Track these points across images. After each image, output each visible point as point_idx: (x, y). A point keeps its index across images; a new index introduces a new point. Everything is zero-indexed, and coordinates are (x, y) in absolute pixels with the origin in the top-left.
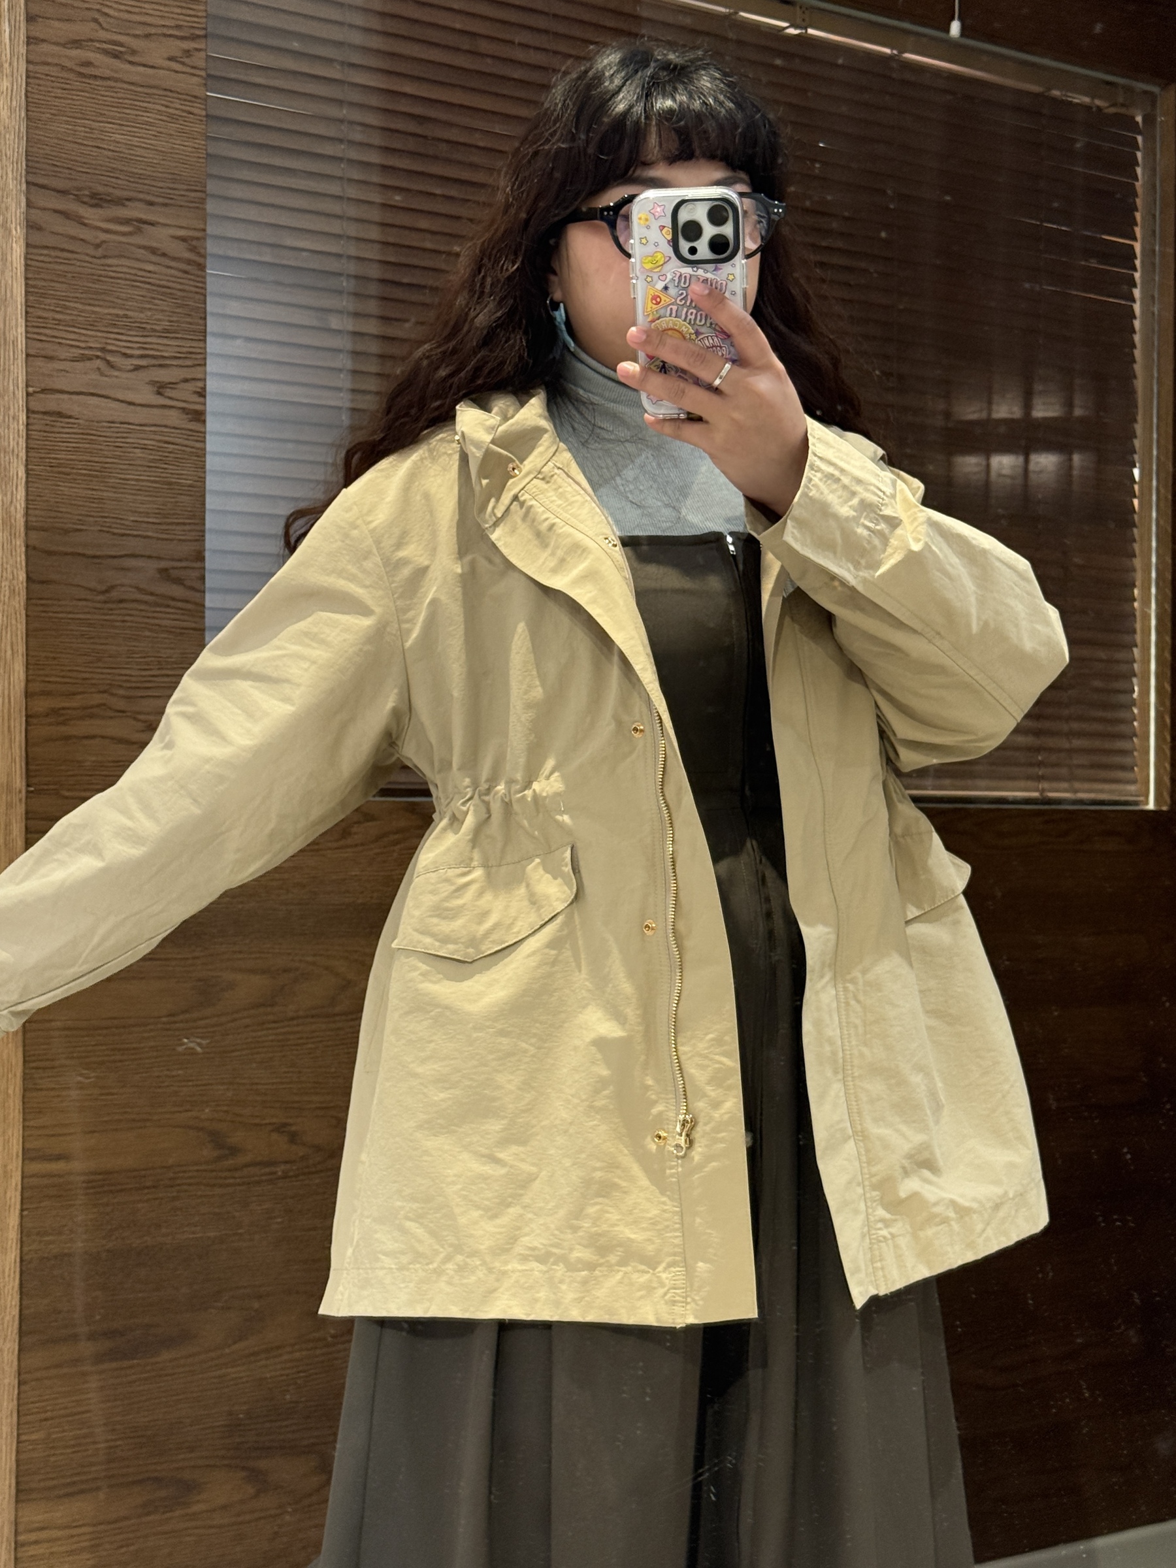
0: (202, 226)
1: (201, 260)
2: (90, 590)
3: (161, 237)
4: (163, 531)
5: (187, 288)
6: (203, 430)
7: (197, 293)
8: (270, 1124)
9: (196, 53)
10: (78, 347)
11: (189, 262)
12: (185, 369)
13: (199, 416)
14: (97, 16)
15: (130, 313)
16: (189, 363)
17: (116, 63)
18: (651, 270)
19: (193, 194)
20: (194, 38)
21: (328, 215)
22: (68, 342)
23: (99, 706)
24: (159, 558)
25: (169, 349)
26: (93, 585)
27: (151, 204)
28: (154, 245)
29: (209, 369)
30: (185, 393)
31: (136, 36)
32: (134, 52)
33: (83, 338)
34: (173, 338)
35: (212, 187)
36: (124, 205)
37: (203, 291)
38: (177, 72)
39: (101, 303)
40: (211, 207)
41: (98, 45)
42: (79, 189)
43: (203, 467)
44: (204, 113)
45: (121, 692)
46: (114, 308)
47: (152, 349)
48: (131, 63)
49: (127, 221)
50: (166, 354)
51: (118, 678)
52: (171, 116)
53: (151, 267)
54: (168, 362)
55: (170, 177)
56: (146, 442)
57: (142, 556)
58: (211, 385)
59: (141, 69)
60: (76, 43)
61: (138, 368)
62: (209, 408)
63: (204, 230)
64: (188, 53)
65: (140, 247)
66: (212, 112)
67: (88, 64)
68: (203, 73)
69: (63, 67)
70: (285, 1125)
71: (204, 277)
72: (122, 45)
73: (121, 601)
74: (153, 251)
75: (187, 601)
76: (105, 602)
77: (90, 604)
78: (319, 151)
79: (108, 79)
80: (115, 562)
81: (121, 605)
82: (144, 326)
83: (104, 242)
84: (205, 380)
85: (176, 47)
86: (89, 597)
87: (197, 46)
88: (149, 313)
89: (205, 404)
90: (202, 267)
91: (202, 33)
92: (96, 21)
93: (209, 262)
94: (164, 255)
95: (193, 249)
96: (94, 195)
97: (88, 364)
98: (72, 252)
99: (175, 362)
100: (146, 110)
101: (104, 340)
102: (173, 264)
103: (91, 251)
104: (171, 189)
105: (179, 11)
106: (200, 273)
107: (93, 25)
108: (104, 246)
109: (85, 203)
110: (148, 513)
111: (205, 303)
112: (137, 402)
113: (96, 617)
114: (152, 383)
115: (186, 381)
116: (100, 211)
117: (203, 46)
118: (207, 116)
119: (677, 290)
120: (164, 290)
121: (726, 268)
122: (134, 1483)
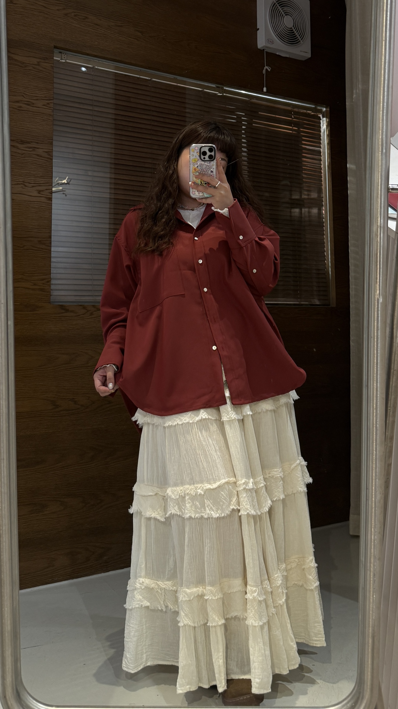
0: (52, 148)
1: (51, 158)
3: (40, 152)
4: (40, 230)
5: (48, 165)
6: (51, 202)
7: (50, 166)
8: (68, 398)
9: (51, 104)
10: (16, 181)
11: (48, 158)
12: (46, 187)
13: (50, 199)
14: (23, 94)
15: (31, 172)
16: (47, 185)
17: (29, 106)
19: (49, 140)
20: (50, 99)
24: (38, 238)
25: (43, 181)
26: (19, 245)
27: (38, 143)
30: (47, 193)
31: (34, 100)
32: (33, 104)
33: (18, 179)
34: (43, 178)
35: (54, 138)
36: (30, 144)
37: (52, 166)
38: (46, 109)
39: (23, 169)
40: (54, 143)
41: (24, 102)
42: (18, 140)
43: (51, 213)
46: (27, 171)
47: (37, 181)
48: (32, 106)
49: (31, 148)
50: (41, 183)
52: (43, 120)
53: (38, 160)
54: (41, 185)
55: (43, 136)
56: (36, 206)
57: (34, 237)
59: (36, 108)
60: (18, 102)
61: (33, 186)
62: (53, 197)
63: (52, 150)
64: (48, 104)
65: (34, 154)
66: (55, 118)
67: (21, 107)
68: (52, 109)
69: (13, 108)
72: (30, 102)
73: (27, 250)
74: (38, 155)
75: (46, 249)
76: (23, 250)
77: (18, 250)
79: (26, 111)
80: (26, 239)
82: (35, 175)
84: (52, 189)
85: (45, 102)
87: (51, 102)
88: (37, 172)
89: (51, 196)
91: (52, 98)
92: (23, 96)
93: (53, 158)
94: (41, 156)
95: (49, 155)
96: (22, 141)
97: (20, 186)
99: (43, 185)
100: (37, 119)
101: (24, 179)
102: (43, 159)
103: (22, 156)
104: (43, 139)
105: (46, 93)
106: (52, 161)
108: (25, 154)
109: (19, 143)
110: (35, 225)
112: (32, 195)
114: (37, 190)
115: (47, 190)
116: (24, 145)
118: (53, 119)
120: (41, 166)
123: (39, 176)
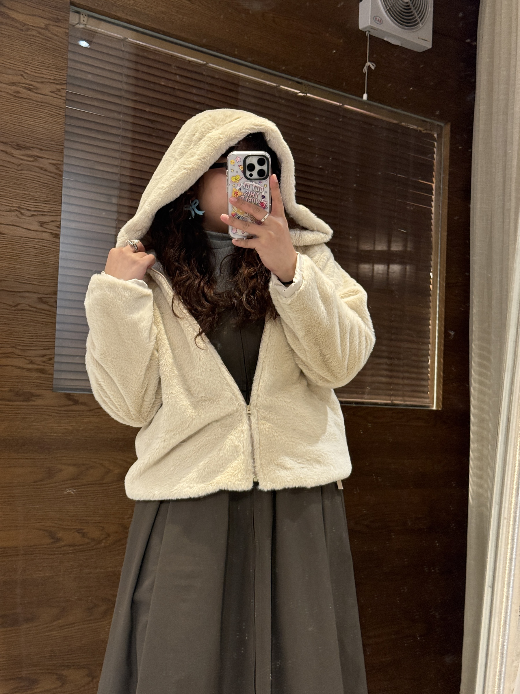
0: (62, 160)
1: (61, 173)
2: (10, 305)
3: (45, 163)
4: (40, 282)
5: (55, 184)
6: (59, 241)
7: (59, 186)
8: (74, 529)
9: (62, 90)
10: (8, 206)
11: (56, 174)
12: (53, 217)
13: (57, 236)
14: (23, 73)
15: (31, 193)
16: (53, 214)
17: (29, 92)
18: (235, 182)
19: (58, 146)
20: (61, 84)
21: (113, 157)
22: (5, 204)
23: (9, 353)
24: (38, 293)
25: (46, 208)
26: (10, 303)
27: (41, 150)
28: (42, 166)
29: (62, 217)
30: (52, 227)
31: (37, 82)
32: (37, 88)
33: (11, 203)
34: (48, 204)
35: (66, 144)
36: (30, 150)
37: (61, 186)
38: (54, 97)
39: (19, 188)
40: (66, 152)
41: (22, 85)
42: (12, 142)
43: (58, 257)
44: (64, 114)
45: (20, 347)
46: (24, 191)
47: (39, 208)
48: (35, 93)
49: (31, 156)
50: (45, 210)
51: (18, 341)
52: (51, 115)
53: (40, 175)
54: (45, 214)
55: (49, 139)
56: (35, 245)
57: (31, 292)
58: (63, 223)
59: (40, 96)
60: (14, 84)
61: (33, 215)
62: (61, 233)
63: (63, 161)
64: (59, 90)
65: (36, 167)
66: (68, 114)
67: (18, 92)
68: (64, 98)
69: (8, 93)
70: (81, 529)
71: (62, 180)
72: (32, 85)
73: (22, 310)
74: (41, 168)
75: (50, 311)
76: (15, 310)
77: (8, 311)
78: (110, 132)
79: (26, 99)
80: (19, 294)
81: (22, 312)
82: (36, 198)
83: (22, 164)
84: (60, 221)
85: (54, 87)
86: (8, 308)
87: (63, 87)
88: (39, 194)
89: (60, 231)
90: (61, 176)
91: (65, 82)
92: (22, 75)
93: (64, 174)
94: (46, 170)
95: (58, 169)
96: (18, 145)
97: (13, 213)
98: (8, 168)
99: (48, 214)
100: (41, 112)
101: (19, 204)
102: (50, 174)
103: (16, 167)
104: (50, 144)
105: (56, 73)
106: (60, 178)
107: (20, 77)
108: (21, 165)
109: (14, 148)
110: (34, 274)
111: (62, 191)
112: (32, 229)
113: (10, 316)
114: (39, 222)
115: (53, 221)
116: (20, 152)
117: (65, 88)
118: (65, 115)
119: (244, 190)
120: (46, 185)
121: (264, 182)
122: (11, 679)
123: (42, 199)
